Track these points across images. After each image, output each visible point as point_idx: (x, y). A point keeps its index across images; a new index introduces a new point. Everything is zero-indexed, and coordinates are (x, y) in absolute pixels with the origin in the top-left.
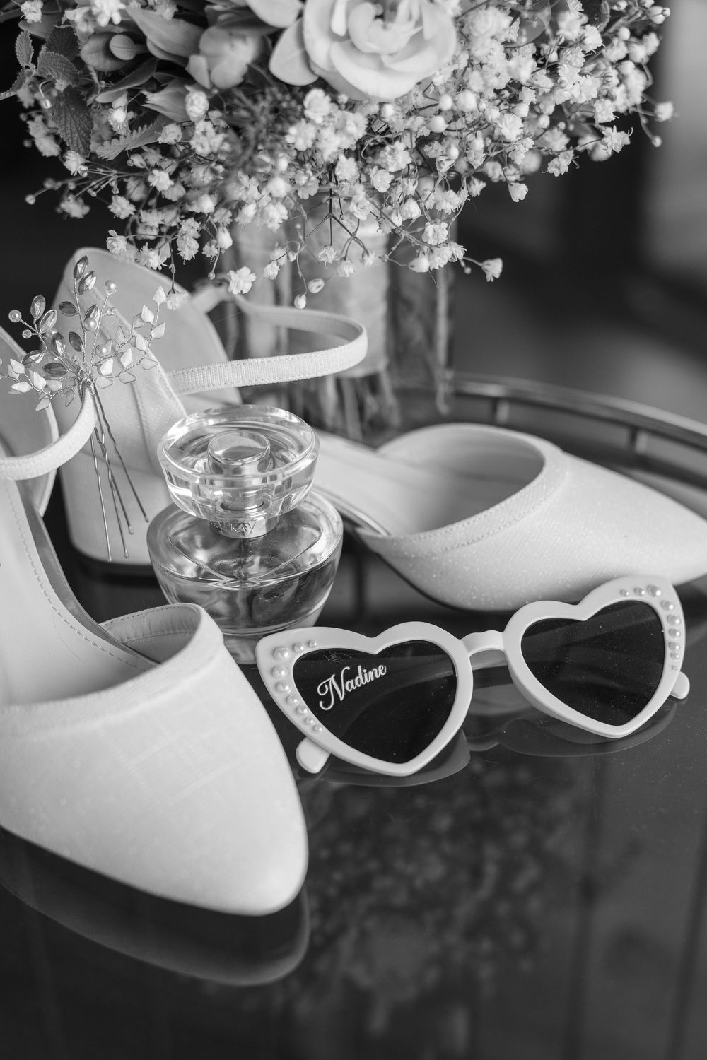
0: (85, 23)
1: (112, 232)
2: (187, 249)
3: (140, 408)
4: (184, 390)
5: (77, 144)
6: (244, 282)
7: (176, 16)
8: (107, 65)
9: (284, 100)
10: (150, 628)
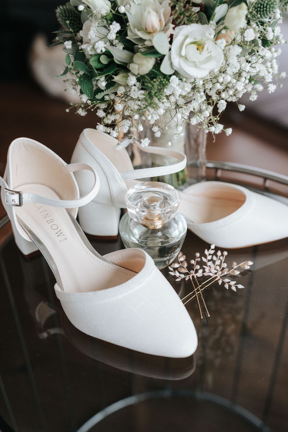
0: (91, 51)
1: (98, 123)
2: (125, 129)
3: (110, 185)
4: (126, 179)
5: (88, 94)
6: (146, 143)
7: (124, 48)
8: (99, 66)
9: (164, 81)
10: (122, 257)
